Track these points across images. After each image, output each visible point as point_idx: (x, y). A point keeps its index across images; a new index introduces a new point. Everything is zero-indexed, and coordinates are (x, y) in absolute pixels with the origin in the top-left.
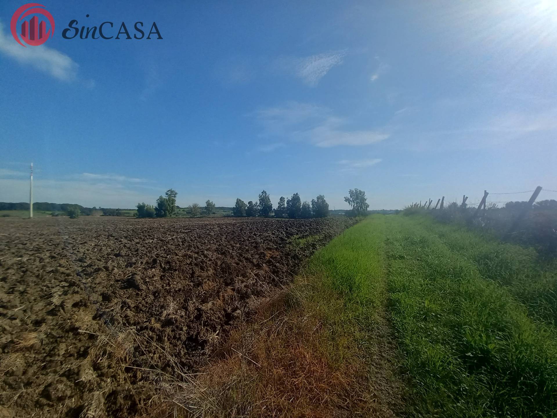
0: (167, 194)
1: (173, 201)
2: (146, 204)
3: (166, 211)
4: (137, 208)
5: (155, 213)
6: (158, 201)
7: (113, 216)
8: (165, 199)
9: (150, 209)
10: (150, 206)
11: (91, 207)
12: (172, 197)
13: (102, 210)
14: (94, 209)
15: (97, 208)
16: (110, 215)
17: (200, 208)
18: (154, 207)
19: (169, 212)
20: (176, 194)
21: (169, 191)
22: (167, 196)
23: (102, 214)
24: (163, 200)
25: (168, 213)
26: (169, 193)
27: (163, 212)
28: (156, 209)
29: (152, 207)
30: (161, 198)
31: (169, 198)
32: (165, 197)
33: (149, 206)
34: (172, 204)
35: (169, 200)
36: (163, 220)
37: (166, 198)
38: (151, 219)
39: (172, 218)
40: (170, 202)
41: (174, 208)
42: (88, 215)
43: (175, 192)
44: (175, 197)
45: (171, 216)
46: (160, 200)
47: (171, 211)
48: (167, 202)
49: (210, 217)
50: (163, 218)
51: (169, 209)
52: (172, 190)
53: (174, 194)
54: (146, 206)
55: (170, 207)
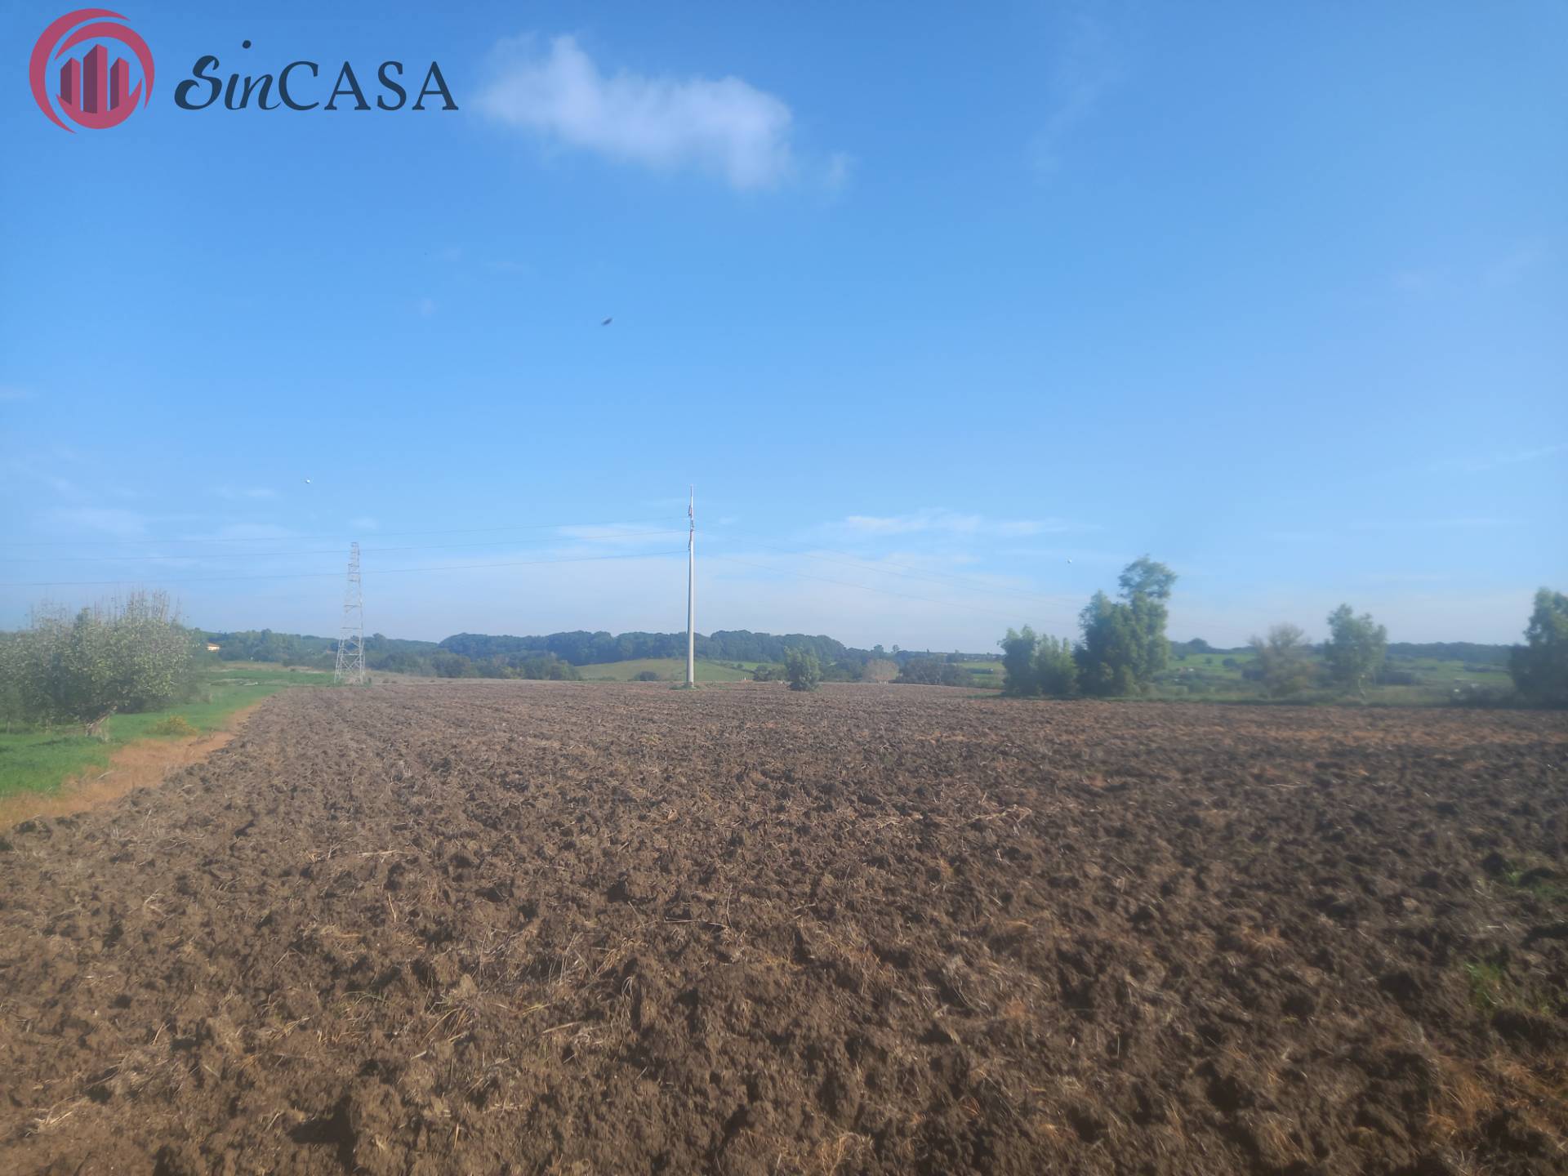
0: (1125, 582)
1: (1156, 616)
2: (1039, 632)
3: (1124, 668)
4: (1003, 652)
5: (1075, 673)
6: (1088, 616)
7: (933, 683)
8: (1115, 606)
9: (1056, 656)
10: (1055, 643)
11: (870, 648)
12: (1151, 594)
13: (901, 656)
14: (878, 653)
15: (888, 650)
16: (921, 680)
18: (1071, 649)
19: (1135, 667)
20: (1169, 578)
21: (1134, 566)
22: (1125, 591)
23: (895, 674)
24: (1108, 611)
25: (1129, 676)
26: (1137, 579)
27: (1109, 670)
28: (1079, 655)
29: (1061, 644)
30: (1098, 602)
31: (1133, 602)
32: (1116, 596)
33: (1050, 643)
34: (1151, 629)
35: (1134, 612)
36: (1103, 707)
37: (1122, 601)
38: (1051, 703)
39: (1150, 700)
40: (1138, 620)
41: (1159, 650)
42: (857, 677)
43: (1162, 571)
44: (1162, 594)
45: (1145, 689)
46: (1094, 613)
47: (1143, 666)
48: (1126, 619)
49: (1356, 704)
50: (1109, 702)
51: (1134, 655)
52: (1151, 561)
53: (1157, 582)
54: (1039, 643)
55: (1140, 646)
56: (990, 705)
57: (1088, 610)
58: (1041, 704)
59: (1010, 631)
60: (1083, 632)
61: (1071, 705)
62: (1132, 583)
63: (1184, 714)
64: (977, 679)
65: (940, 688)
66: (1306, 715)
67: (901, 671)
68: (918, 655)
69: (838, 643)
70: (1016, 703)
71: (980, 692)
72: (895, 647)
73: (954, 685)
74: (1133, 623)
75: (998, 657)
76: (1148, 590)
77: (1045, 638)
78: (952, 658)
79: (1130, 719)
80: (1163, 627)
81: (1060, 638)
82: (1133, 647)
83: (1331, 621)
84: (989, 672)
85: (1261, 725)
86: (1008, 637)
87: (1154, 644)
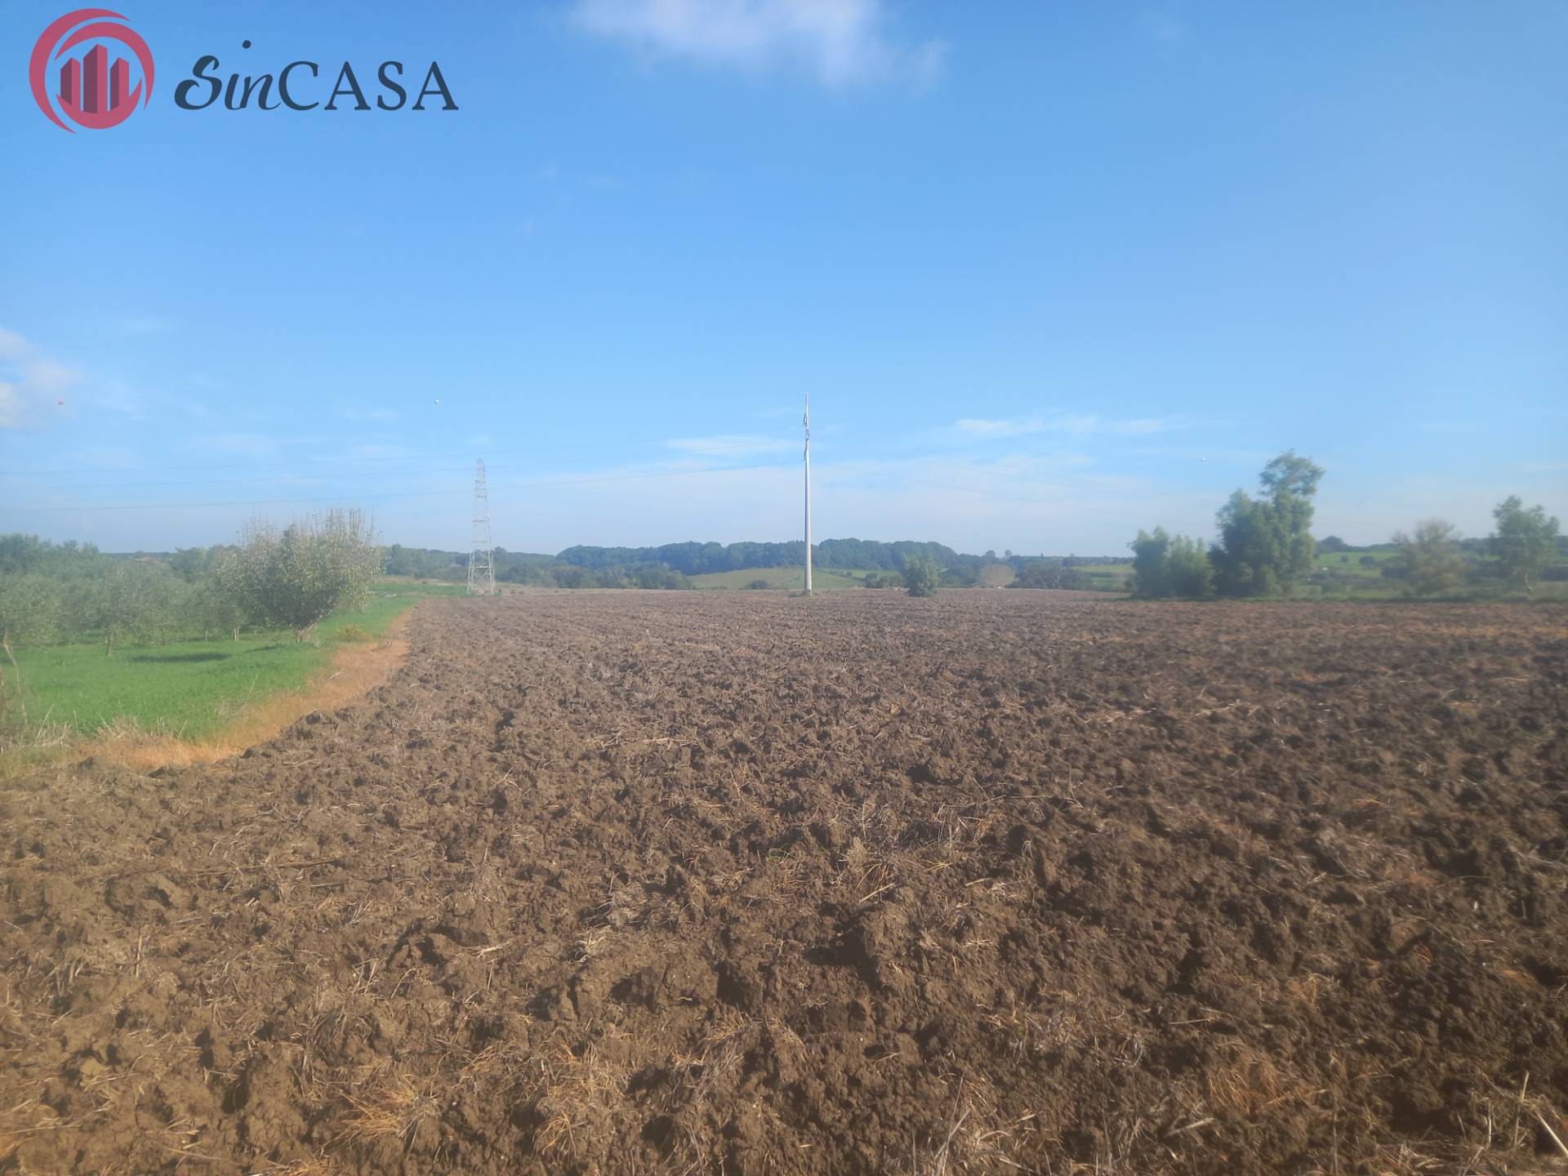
0: (1267, 479)
1: (1301, 514)
2: (1172, 532)
3: (1265, 568)
4: (1133, 554)
5: (1211, 574)
6: (1225, 515)
7: (1050, 587)
8: (1256, 504)
9: (1190, 557)
10: (1189, 543)
11: (981, 553)
12: (1295, 491)
13: (1015, 561)
14: (990, 558)
15: (1000, 554)
16: (1039, 584)
17: (1468, 545)
18: (1207, 549)
19: (1277, 567)
20: (1315, 473)
21: (1277, 462)
22: (1267, 488)
23: (1012, 579)
24: (1248, 510)
25: (1271, 576)
26: (1280, 476)
27: (1249, 571)
28: (1215, 555)
29: (1195, 545)
30: (1238, 500)
31: (1276, 500)
32: (1257, 493)
33: (1183, 544)
34: (1295, 527)
35: (1277, 509)
36: (1247, 608)
37: (1263, 499)
38: (1191, 605)
39: (1293, 600)
40: (1281, 517)
41: (1303, 549)
42: (969, 583)
43: (1307, 466)
44: (1307, 491)
45: (1286, 589)
46: (1233, 512)
47: (1286, 565)
48: (1268, 517)
49: (1523, 600)
50: (1251, 602)
51: (1277, 554)
52: (1296, 457)
53: (1303, 478)
54: (1172, 544)
55: (1282, 544)
56: (1126, 607)
57: (1226, 509)
58: (1181, 606)
59: (1141, 533)
60: (1220, 531)
61: (1211, 606)
62: (1275, 479)
63: (1338, 613)
64: (1096, 581)
65: (1060, 592)
66: (1473, 611)
67: (1017, 576)
68: (1031, 559)
69: (948, 549)
70: (1153, 605)
71: (1101, 595)
72: (1007, 552)
73: (1073, 589)
74: (1276, 521)
75: (1124, 561)
76: (1292, 487)
77: (1179, 539)
78: (1068, 562)
79: (1283, 619)
80: (1308, 525)
81: (1194, 539)
82: (1276, 546)
83: (1497, 514)
84: (1108, 575)
85: (1428, 622)
86: (1139, 539)
87: (1298, 543)
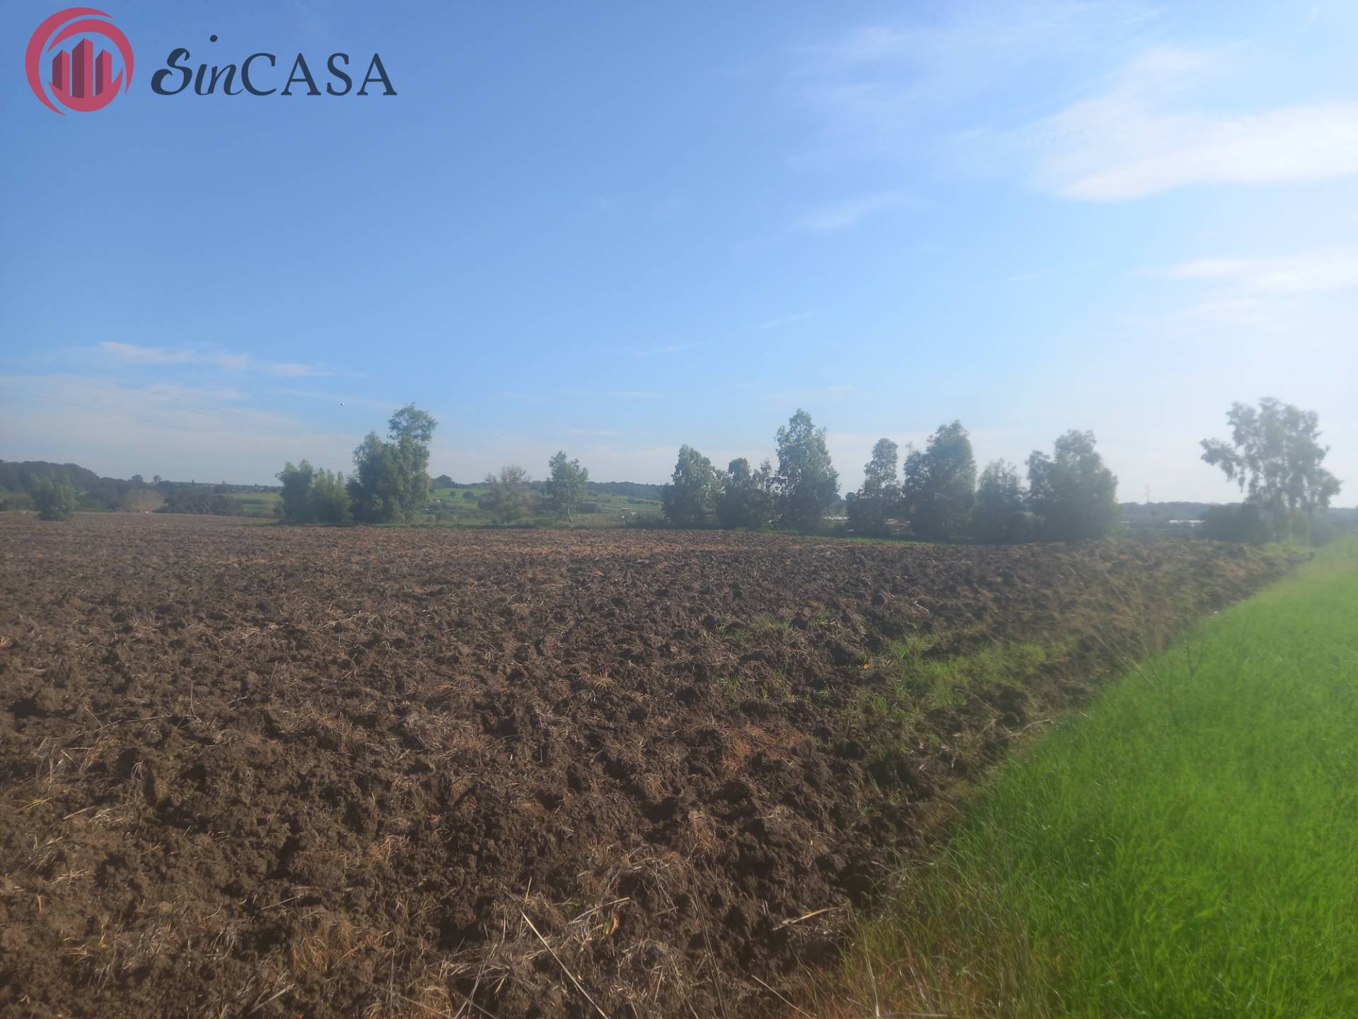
0: (394, 426)
1: (420, 456)
2: (316, 466)
3: (392, 499)
4: (281, 484)
5: (349, 503)
6: (361, 454)
7: (201, 512)
8: (386, 445)
9: (331, 488)
10: (331, 476)
11: (127, 477)
12: (416, 437)
13: (164, 487)
14: (137, 482)
15: (148, 479)
16: (188, 509)
17: (535, 486)
18: (346, 482)
19: (402, 499)
20: (431, 424)
21: (402, 412)
22: (394, 433)
23: (160, 504)
24: (380, 450)
25: (397, 506)
26: (405, 424)
27: (380, 501)
28: (352, 487)
29: (336, 478)
30: (372, 440)
31: (401, 443)
32: (386, 436)
33: (326, 476)
34: (416, 466)
35: (401, 451)
36: (378, 532)
37: (391, 442)
38: (330, 530)
39: (413, 526)
40: (405, 458)
41: (422, 484)
42: (112, 507)
43: (425, 418)
44: (425, 437)
45: (409, 517)
46: (367, 451)
47: (409, 497)
48: (395, 457)
49: (567, 527)
50: (382, 528)
51: (401, 488)
52: (416, 409)
53: (421, 427)
54: (316, 476)
55: (406, 480)
56: (273, 532)
57: (361, 448)
58: (322, 531)
59: (288, 465)
60: (356, 467)
61: (348, 530)
62: (400, 426)
63: (446, 536)
64: (247, 508)
65: (211, 517)
66: (536, 535)
67: (166, 501)
68: (182, 485)
69: (89, 473)
70: (298, 530)
71: (251, 521)
72: (156, 478)
73: (224, 514)
74: (401, 461)
75: (274, 490)
76: (413, 433)
77: (322, 472)
78: (220, 489)
79: (404, 542)
80: (425, 465)
81: (335, 472)
82: (401, 482)
83: (552, 464)
84: (258, 502)
85: (506, 544)
86: (286, 470)
87: (417, 479)
